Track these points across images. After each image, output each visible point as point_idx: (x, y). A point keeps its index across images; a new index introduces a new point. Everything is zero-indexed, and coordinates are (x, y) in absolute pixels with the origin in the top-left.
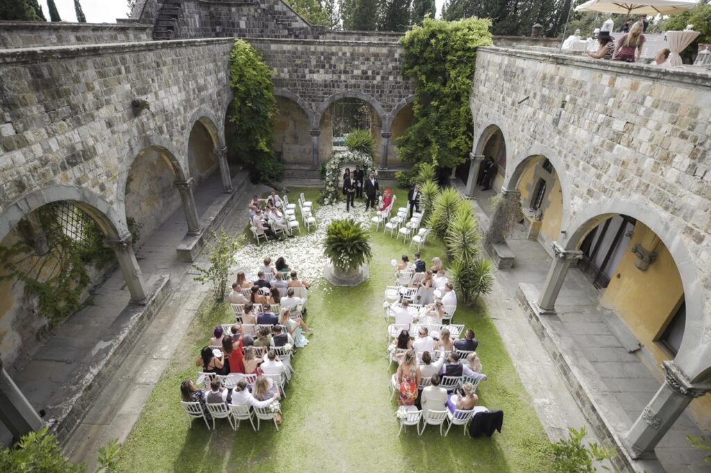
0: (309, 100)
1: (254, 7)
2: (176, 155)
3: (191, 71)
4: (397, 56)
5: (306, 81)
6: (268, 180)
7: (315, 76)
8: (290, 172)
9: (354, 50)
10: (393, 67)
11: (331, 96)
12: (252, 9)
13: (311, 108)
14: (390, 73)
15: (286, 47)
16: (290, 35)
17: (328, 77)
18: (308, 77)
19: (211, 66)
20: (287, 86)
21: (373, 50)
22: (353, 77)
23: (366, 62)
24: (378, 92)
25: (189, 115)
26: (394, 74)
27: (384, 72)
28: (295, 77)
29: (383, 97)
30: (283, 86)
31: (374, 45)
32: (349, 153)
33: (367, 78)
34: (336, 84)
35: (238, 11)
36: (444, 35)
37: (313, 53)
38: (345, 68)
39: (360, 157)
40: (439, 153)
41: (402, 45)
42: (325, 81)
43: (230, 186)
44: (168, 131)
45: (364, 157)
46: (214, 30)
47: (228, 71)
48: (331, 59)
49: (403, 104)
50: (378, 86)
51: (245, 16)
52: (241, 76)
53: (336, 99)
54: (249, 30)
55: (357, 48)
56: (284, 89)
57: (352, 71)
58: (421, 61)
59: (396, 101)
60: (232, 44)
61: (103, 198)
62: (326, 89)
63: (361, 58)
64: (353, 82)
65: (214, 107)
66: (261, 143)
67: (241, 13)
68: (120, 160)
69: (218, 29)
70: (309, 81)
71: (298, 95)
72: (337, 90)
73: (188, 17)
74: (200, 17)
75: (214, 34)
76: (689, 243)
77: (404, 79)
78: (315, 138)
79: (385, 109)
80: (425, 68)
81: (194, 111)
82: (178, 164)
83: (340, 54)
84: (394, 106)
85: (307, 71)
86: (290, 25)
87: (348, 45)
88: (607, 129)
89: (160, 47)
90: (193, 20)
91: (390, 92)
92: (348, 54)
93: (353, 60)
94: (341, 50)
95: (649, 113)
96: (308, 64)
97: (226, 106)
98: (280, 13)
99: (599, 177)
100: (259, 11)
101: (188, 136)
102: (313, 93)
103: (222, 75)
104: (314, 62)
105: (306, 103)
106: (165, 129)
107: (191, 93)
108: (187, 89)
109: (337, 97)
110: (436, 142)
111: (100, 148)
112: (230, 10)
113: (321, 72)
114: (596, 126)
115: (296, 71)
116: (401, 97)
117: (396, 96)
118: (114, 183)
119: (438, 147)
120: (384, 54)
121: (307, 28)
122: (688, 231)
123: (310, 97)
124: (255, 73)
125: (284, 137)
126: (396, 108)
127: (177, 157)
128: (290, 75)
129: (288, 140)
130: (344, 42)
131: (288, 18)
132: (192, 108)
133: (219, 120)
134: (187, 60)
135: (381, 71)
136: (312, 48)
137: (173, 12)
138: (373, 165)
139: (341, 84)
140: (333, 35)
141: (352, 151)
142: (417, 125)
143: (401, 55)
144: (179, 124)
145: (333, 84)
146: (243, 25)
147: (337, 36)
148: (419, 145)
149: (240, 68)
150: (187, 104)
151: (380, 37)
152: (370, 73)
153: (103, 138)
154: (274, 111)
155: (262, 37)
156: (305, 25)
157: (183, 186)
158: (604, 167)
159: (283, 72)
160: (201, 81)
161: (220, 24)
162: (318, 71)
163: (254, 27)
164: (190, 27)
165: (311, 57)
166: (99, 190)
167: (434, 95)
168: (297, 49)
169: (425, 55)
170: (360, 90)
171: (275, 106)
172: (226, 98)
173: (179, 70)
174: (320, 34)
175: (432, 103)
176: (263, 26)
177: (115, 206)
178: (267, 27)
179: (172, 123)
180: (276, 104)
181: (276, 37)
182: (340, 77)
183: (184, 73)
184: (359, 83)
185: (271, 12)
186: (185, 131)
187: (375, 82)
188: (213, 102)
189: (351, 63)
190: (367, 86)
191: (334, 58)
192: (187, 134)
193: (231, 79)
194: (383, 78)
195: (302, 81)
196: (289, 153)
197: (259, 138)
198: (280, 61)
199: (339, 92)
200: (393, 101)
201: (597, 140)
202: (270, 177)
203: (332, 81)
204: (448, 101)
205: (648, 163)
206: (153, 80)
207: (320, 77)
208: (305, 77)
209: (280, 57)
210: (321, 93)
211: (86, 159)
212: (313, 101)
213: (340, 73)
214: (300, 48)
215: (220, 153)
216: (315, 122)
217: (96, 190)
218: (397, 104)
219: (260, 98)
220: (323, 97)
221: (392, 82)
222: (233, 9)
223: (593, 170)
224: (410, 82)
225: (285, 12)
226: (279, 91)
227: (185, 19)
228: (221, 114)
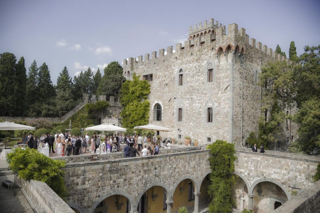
76: (192, 176)
88: (173, 168)
95: (179, 161)
99: (175, 178)
114: (169, 169)
122: (192, 174)
158: (175, 175)
201: (171, 172)
205: (183, 169)
223: (172, 178)
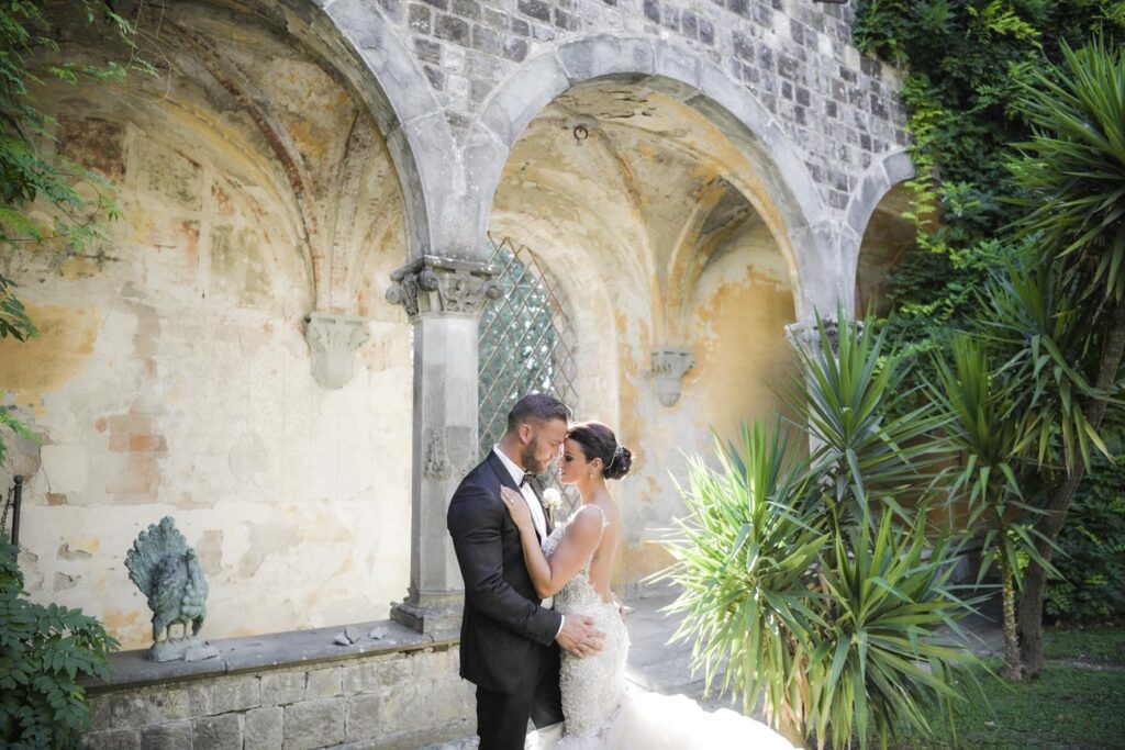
11: (570, 36)
13: (435, 79)
14: (817, 23)
24: (787, 92)
26: (830, 30)
33: (739, 6)
49: (881, 182)
50: (785, 64)
59: (855, 159)
72: (600, 15)
79: (824, 188)
84: (853, 182)
91: (832, 110)
109: (605, 58)
116: (866, 142)
117: (852, 136)
126: (858, 191)
170: (718, 57)
187: (770, 40)
190: (741, 47)
194: (797, 31)
200: (846, 155)
212: (457, 33)
218: (860, 175)
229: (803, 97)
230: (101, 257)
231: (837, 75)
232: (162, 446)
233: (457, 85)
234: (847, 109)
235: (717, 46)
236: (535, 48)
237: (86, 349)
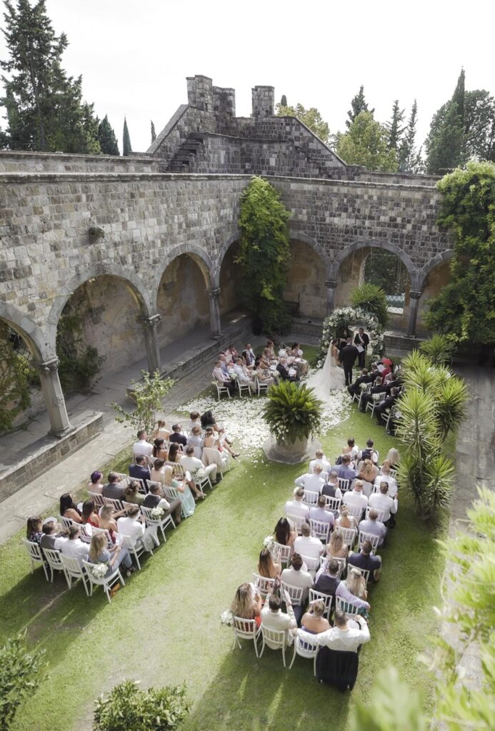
0: (327, 246)
1: (286, 144)
2: (140, 288)
3: (179, 205)
4: (432, 202)
5: (325, 225)
6: (270, 332)
7: (336, 220)
8: (299, 326)
9: (382, 193)
10: (428, 216)
11: (352, 243)
12: (284, 146)
13: (329, 255)
14: (423, 222)
15: (307, 187)
16: (321, 175)
17: (351, 222)
18: (328, 221)
19: (212, 202)
20: (304, 229)
21: (404, 194)
22: (379, 224)
23: (395, 208)
24: (407, 243)
25: (168, 249)
26: (428, 223)
27: (415, 221)
28: (313, 220)
29: (414, 250)
30: (299, 229)
31: (406, 189)
32: (351, 310)
33: (396, 226)
34: (358, 230)
35: (269, 147)
36: (488, 181)
37: (336, 195)
38: (371, 212)
39: (362, 316)
40: (472, 322)
41: (439, 190)
42: (347, 226)
43: (218, 332)
44: (133, 262)
45: (367, 317)
46: (243, 167)
47: (238, 210)
48: (355, 202)
49: (438, 260)
50: (408, 237)
51: (276, 153)
52: (251, 215)
53: (357, 248)
54: (279, 168)
55: (385, 191)
56: (300, 232)
57: (379, 218)
58: (459, 210)
59: (429, 255)
60: (248, 181)
61: (30, 318)
62: (346, 236)
63: (390, 203)
64: (379, 229)
65: (208, 244)
66: (266, 290)
67: (272, 150)
68: (61, 283)
69: (248, 166)
70: (329, 225)
71: (315, 240)
72: (359, 238)
73: (210, 152)
74: (228, 153)
75: (242, 170)
77: (441, 230)
78: (331, 290)
79: (416, 263)
80: (461, 218)
81: (176, 246)
82: (142, 297)
83: (366, 197)
84: (427, 261)
85: (327, 214)
86: (323, 164)
87: (375, 188)
89: (139, 179)
90: (216, 156)
91: (423, 244)
92: (375, 198)
93: (381, 204)
94: (367, 193)
96: (330, 206)
97: (227, 246)
98: (314, 151)
100: (291, 148)
101: (162, 271)
102: (333, 239)
103: (228, 212)
104: (336, 205)
105: (324, 249)
106: (130, 259)
107: (176, 227)
108: (170, 222)
109: (359, 246)
110: (470, 310)
111: (37, 270)
112: (261, 147)
113: (342, 217)
115: (316, 214)
116: (435, 250)
117: (429, 250)
118: (47, 305)
119: (471, 315)
120: (417, 199)
121: (342, 168)
123: (328, 243)
124: (268, 213)
125: (304, 287)
126: (429, 263)
127: (141, 291)
128: (309, 217)
129: (308, 290)
130: (371, 184)
131: (323, 156)
132: (173, 242)
133: (214, 258)
134: (175, 193)
135: (413, 219)
136: (335, 189)
137: (194, 147)
138: (378, 328)
139: (364, 231)
140: (368, 177)
141: (354, 308)
142: (450, 286)
143: (437, 202)
144: (151, 257)
145: (356, 230)
146: (273, 162)
147: (373, 177)
148: (449, 311)
149: (252, 206)
150: (168, 238)
151: (424, 181)
152: (399, 220)
153: (43, 260)
154: (285, 255)
155: (291, 176)
156: (340, 165)
157: (146, 322)
159: (301, 213)
160: (193, 216)
161: (249, 160)
162: (340, 215)
163: (283, 165)
164: (211, 163)
165: (332, 198)
166: (27, 309)
167: (474, 251)
168: (318, 190)
169: (463, 202)
170: (387, 240)
171: (287, 250)
172: (229, 237)
173: (162, 203)
174: (355, 175)
175: (472, 261)
176: (294, 164)
177: (44, 328)
178: (297, 166)
179: (140, 256)
180: (288, 247)
181: (305, 176)
182: (364, 223)
183: (168, 206)
184: (385, 231)
185: (304, 150)
186: (159, 265)
187: (405, 231)
188: (208, 240)
189: (377, 208)
190: (395, 236)
191: (358, 201)
192: (160, 269)
193: (240, 217)
194: (414, 227)
195: (321, 224)
196: (308, 305)
197: (264, 283)
198: (299, 201)
199: (362, 239)
200: (426, 255)
202: (274, 329)
203: (355, 227)
204: (489, 260)
206: (122, 210)
207: (341, 221)
208: (324, 220)
209: (299, 197)
210: (341, 239)
211: (16, 277)
212: (332, 247)
213: (364, 218)
214: (321, 188)
215: (211, 294)
216: (332, 271)
217: (24, 309)
218: (430, 259)
219: (270, 239)
220: (343, 244)
221: (426, 233)
222: (265, 146)
224: (447, 234)
225: (320, 150)
226: (294, 234)
227: (206, 155)
228: (219, 253)
229: (413, 243)
230: (312, 260)
231: (428, 235)
232: (319, 289)
233: (332, 255)
234: (430, 243)
235: (387, 237)
236: (345, 247)
237: (310, 273)
